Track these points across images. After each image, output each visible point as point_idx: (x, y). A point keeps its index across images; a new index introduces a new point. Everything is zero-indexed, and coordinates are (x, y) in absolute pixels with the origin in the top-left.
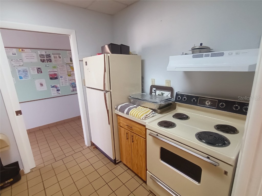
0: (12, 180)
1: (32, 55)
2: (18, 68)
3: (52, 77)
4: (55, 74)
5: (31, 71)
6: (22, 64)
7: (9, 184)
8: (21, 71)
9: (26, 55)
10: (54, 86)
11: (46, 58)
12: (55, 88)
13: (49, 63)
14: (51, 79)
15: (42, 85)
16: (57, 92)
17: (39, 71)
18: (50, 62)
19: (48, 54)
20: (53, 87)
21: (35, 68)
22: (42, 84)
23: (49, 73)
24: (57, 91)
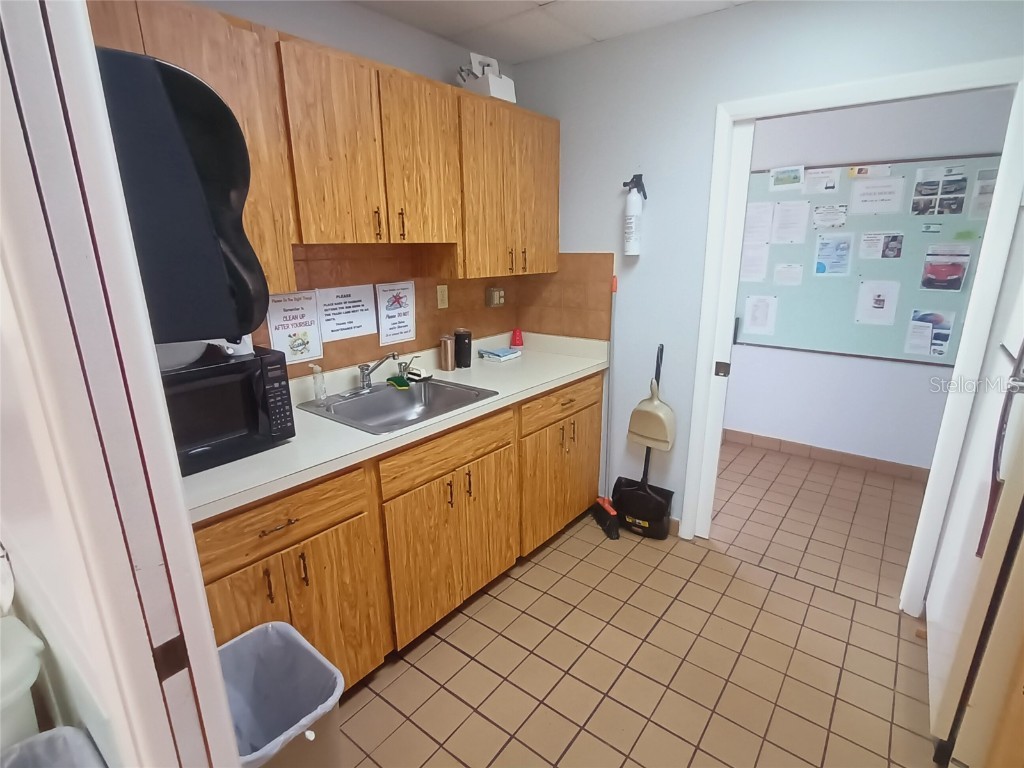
0: (646, 524)
1: (889, 186)
2: (824, 235)
3: (933, 277)
4: (953, 265)
5: (863, 245)
6: (842, 219)
7: (640, 530)
8: (829, 246)
9: (868, 188)
10: (929, 317)
11: (939, 196)
12: (931, 325)
13: (947, 217)
14: (928, 283)
15: (879, 302)
16: (932, 344)
17: (892, 249)
18: (953, 211)
19: (959, 177)
20: (923, 319)
21: (879, 237)
22: (883, 301)
23: (929, 258)
24: (935, 341)
